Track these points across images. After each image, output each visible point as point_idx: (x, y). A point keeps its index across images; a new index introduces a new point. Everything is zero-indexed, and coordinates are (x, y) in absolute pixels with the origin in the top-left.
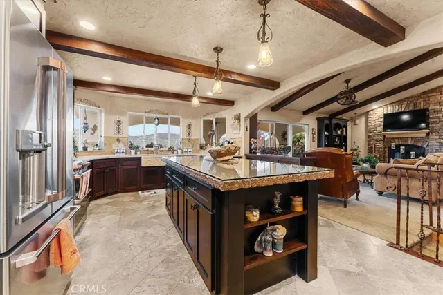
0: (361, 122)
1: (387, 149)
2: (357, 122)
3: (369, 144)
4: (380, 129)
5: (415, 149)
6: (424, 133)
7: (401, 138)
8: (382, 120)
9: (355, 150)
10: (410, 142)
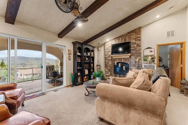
0: (102, 49)
1: (113, 65)
2: (100, 49)
3: (105, 62)
4: (110, 53)
5: (125, 65)
6: (128, 55)
7: (119, 59)
8: (111, 48)
9: (99, 65)
10: (123, 61)
